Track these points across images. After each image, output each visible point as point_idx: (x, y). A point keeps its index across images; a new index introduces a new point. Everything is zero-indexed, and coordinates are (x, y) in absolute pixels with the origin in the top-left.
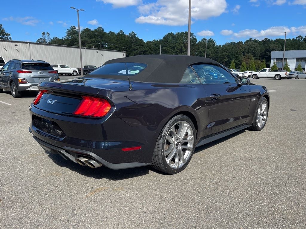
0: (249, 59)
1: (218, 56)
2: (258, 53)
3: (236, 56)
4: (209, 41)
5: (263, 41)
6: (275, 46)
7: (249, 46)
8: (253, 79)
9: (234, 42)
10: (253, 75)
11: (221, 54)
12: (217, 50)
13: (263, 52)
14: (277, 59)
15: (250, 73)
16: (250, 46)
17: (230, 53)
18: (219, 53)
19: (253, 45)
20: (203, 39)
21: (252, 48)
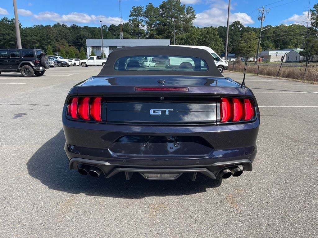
0: (64, 45)
1: (27, 40)
2: (70, 39)
3: (49, 41)
4: (12, 22)
5: (71, 27)
6: (85, 33)
7: (59, 31)
8: (83, 67)
9: (41, 25)
10: (82, 63)
11: (30, 38)
12: (25, 33)
13: (74, 39)
14: (93, 47)
15: (75, 60)
16: (61, 31)
17: (41, 37)
18: (27, 36)
19: (64, 31)
20: (3, 19)
21: (63, 34)
